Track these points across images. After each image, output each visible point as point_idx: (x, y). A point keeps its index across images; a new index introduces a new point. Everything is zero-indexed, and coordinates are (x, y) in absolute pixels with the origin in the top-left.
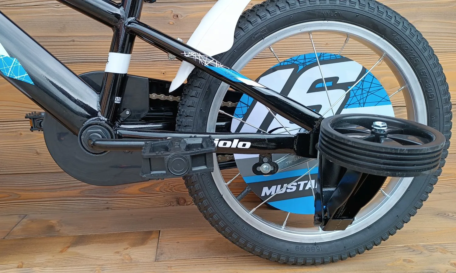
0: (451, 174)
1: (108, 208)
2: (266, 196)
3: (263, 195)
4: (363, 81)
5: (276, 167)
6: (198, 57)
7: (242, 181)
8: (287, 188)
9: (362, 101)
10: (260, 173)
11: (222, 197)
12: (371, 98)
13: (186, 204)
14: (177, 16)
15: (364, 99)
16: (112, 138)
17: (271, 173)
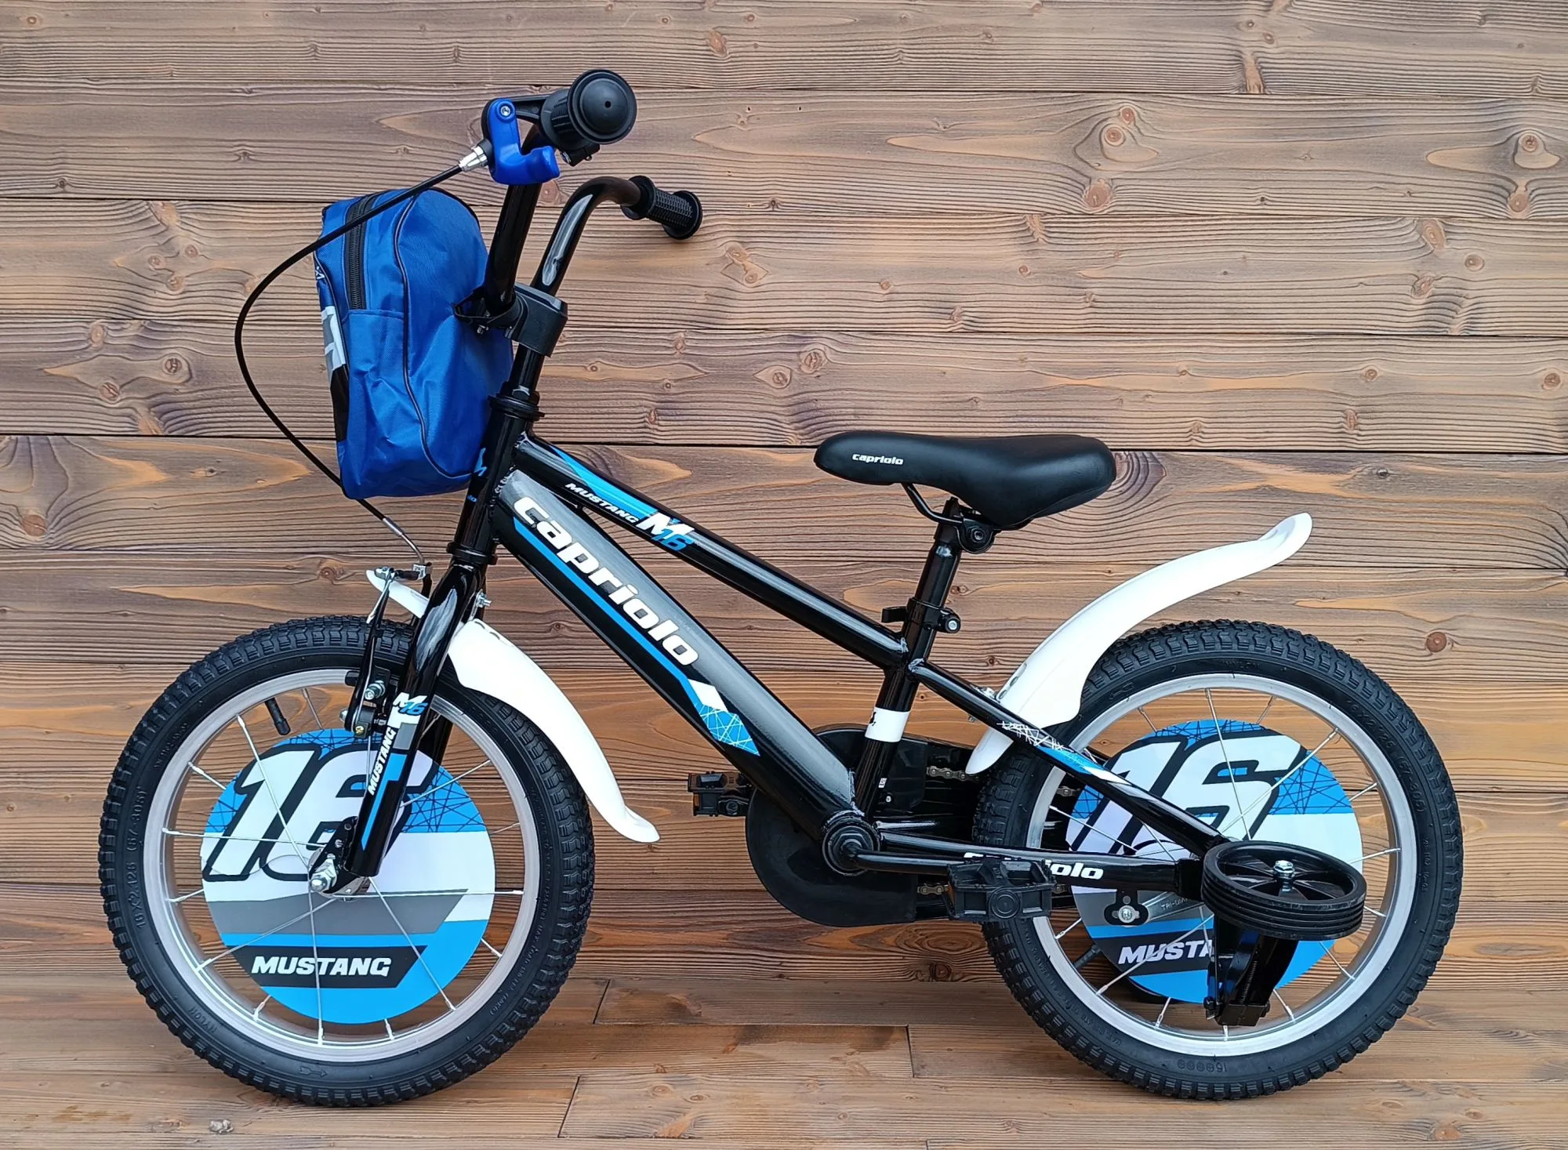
0: (1554, 947)
1: (781, 976)
2: (1127, 965)
3: (1122, 961)
4: (1301, 770)
5: (1144, 913)
6: (1024, 731)
7: (1084, 934)
8: (1166, 952)
9: (1300, 804)
10: (1118, 922)
11: (1048, 959)
12: (1315, 800)
13: (950, 979)
14: (958, 589)
15: (1305, 801)
16: (876, 849)
17: (1136, 922)
